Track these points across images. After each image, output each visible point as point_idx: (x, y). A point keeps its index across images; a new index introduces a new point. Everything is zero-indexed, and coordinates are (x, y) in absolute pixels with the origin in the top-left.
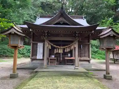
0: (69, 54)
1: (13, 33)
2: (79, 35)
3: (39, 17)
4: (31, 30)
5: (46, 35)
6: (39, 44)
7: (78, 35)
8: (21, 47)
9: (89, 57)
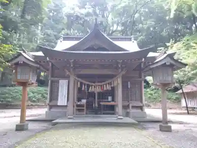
0: (109, 97)
1: (22, 62)
2: (123, 66)
3: (62, 40)
4: (48, 59)
5: (72, 66)
6: (60, 81)
7: (121, 66)
8: (33, 83)
9: (141, 101)
